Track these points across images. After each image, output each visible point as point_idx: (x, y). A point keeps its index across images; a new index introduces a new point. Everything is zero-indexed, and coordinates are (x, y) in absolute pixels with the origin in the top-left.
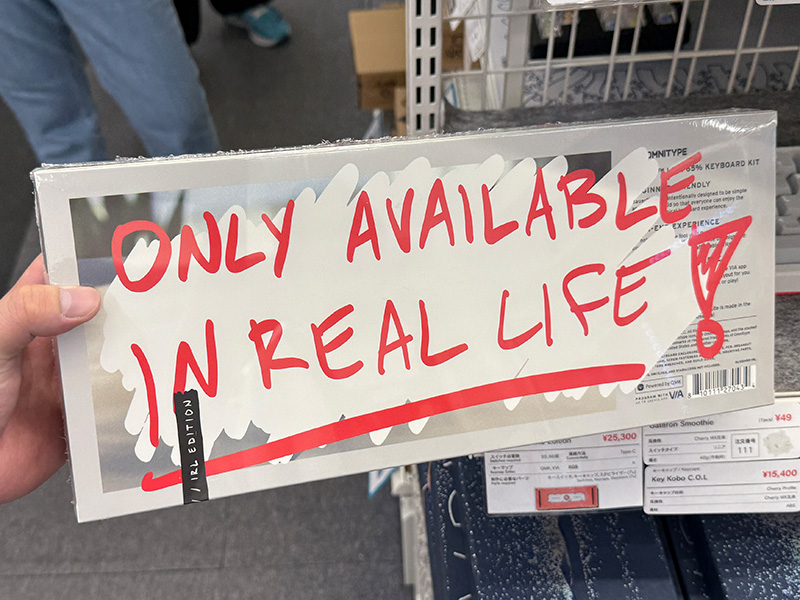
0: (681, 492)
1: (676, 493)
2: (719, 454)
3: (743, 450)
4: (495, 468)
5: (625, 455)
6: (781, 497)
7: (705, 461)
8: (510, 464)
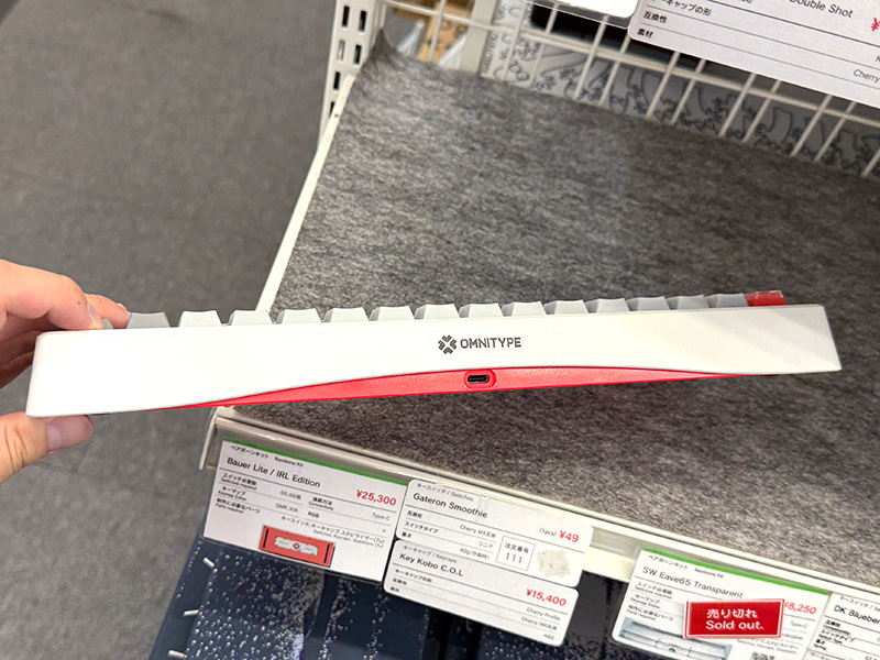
0: (429, 580)
1: (424, 579)
2: (482, 553)
3: (511, 557)
4: (224, 488)
5: (377, 520)
6: (542, 624)
7: (465, 555)
8: (243, 489)
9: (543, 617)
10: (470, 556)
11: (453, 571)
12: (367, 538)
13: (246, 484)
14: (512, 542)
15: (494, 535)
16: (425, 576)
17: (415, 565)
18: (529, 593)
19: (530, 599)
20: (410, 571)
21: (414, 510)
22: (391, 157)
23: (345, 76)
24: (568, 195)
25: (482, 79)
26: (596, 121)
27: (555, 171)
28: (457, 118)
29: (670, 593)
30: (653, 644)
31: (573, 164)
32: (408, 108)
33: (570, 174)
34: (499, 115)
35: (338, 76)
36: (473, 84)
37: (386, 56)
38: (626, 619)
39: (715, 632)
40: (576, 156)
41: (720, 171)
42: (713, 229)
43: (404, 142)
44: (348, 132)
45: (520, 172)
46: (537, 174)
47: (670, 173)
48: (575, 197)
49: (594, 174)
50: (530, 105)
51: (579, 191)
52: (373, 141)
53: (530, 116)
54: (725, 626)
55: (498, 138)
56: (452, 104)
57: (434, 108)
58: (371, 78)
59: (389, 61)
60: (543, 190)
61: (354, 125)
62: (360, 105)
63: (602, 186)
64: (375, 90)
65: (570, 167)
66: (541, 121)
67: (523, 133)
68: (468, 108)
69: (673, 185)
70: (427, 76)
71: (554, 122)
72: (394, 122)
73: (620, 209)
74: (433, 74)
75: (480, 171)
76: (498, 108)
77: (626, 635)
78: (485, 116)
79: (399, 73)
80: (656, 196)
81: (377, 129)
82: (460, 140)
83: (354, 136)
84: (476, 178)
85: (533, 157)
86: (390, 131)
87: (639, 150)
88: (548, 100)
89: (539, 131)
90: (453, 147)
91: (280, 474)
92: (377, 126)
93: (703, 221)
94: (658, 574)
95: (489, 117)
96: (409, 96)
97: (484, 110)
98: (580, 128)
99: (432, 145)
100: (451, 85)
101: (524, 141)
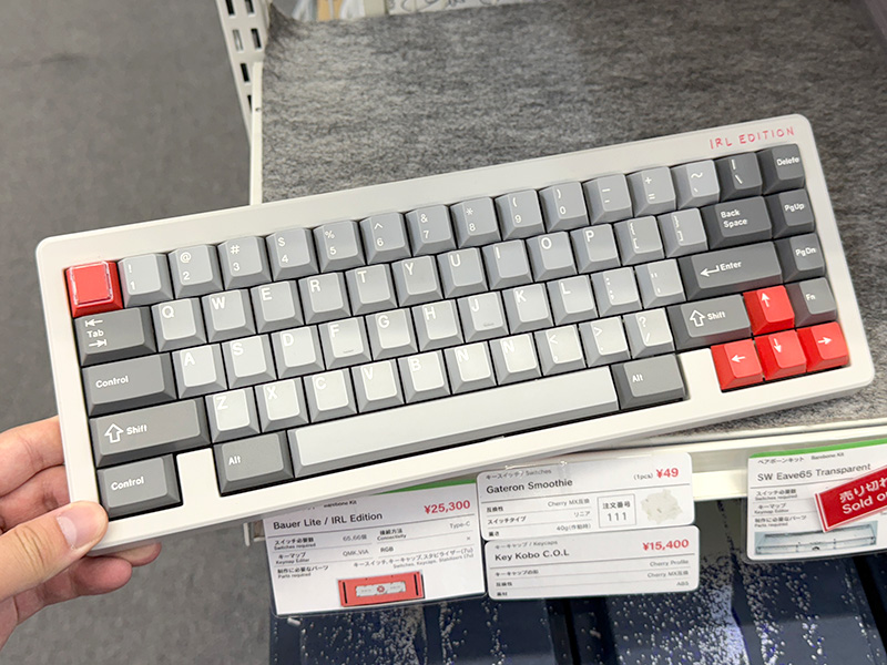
0: (535, 572)
1: (529, 572)
2: (582, 523)
3: (614, 517)
4: (281, 557)
5: (456, 530)
6: (670, 574)
7: (564, 532)
8: (302, 550)
9: (670, 566)
10: (569, 532)
11: (557, 553)
12: (453, 552)
13: (303, 543)
14: (609, 501)
15: (587, 501)
16: (528, 569)
17: (514, 561)
18: (646, 547)
19: (650, 552)
20: (511, 571)
21: (492, 506)
22: (329, 133)
23: (252, 65)
24: (525, 105)
25: (392, 17)
26: (524, 18)
27: (504, 85)
28: (383, 68)
29: (793, 491)
30: (794, 549)
31: (519, 71)
32: (329, 75)
33: (520, 82)
34: (423, 48)
35: (244, 67)
36: (385, 27)
37: (286, 29)
38: (757, 534)
39: (854, 514)
40: (518, 62)
41: (670, 24)
42: (686, 86)
43: (337, 112)
44: (276, 123)
45: (466, 99)
46: (485, 94)
47: (621, 44)
48: (533, 105)
49: (544, 74)
50: (451, 26)
51: (535, 97)
52: (305, 123)
53: (456, 38)
54: (863, 504)
55: (431, 72)
56: (372, 54)
57: (354, 65)
58: (279, 58)
59: (291, 34)
60: (498, 109)
61: (278, 113)
62: (278, 91)
63: (556, 83)
64: (286, 69)
65: (517, 76)
66: (469, 39)
67: (455, 57)
68: (390, 53)
69: (629, 55)
70: (336, 35)
71: (482, 35)
72: (319, 94)
73: (584, 100)
74: (341, 30)
75: (426, 113)
76: (420, 41)
77: (762, 551)
78: (410, 55)
79: (306, 41)
80: (615, 74)
81: (304, 109)
82: (393, 89)
83: (283, 124)
84: (424, 122)
85: (475, 79)
86: (319, 106)
87: (580, 32)
88: (468, 14)
89: (471, 50)
90: (389, 98)
91: (335, 520)
92: (304, 104)
93: (672, 81)
94: (775, 477)
95: (414, 54)
96: (324, 63)
97: (406, 49)
98: (511, 31)
99: (367, 104)
100: (363, 35)
101: (459, 66)
